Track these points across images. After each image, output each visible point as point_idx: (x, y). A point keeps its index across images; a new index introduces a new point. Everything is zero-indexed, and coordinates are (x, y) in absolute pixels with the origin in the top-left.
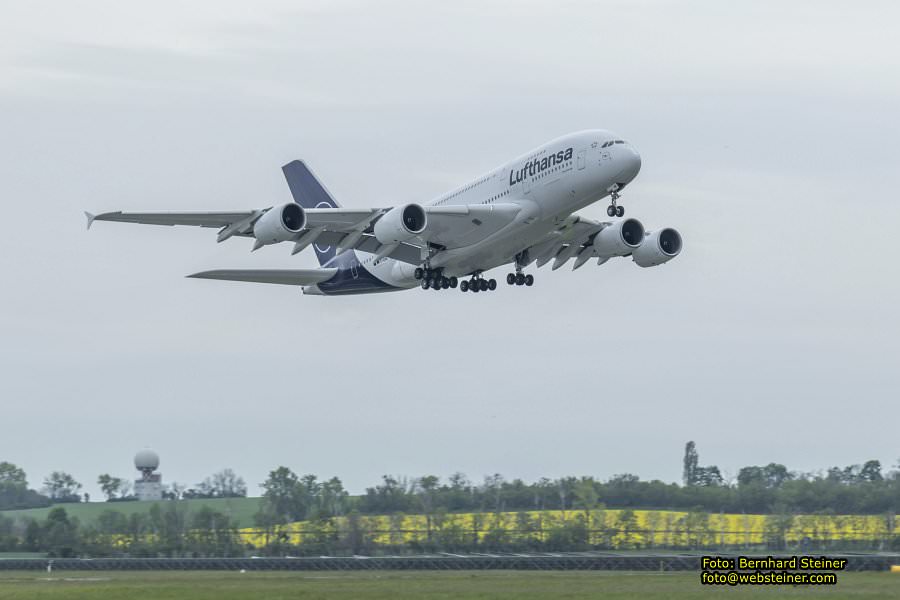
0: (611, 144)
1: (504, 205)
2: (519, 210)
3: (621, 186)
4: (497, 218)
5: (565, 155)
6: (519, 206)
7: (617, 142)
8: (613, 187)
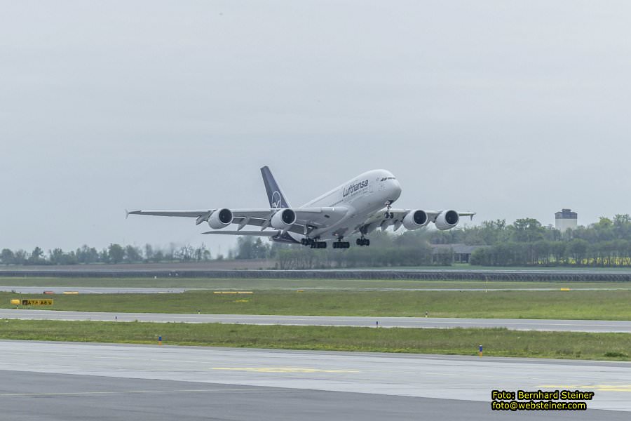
0: (386, 179)
1: (341, 208)
2: (347, 211)
3: (391, 202)
4: (338, 215)
5: (364, 184)
6: (346, 209)
7: (389, 178)
8: (387, 203)
